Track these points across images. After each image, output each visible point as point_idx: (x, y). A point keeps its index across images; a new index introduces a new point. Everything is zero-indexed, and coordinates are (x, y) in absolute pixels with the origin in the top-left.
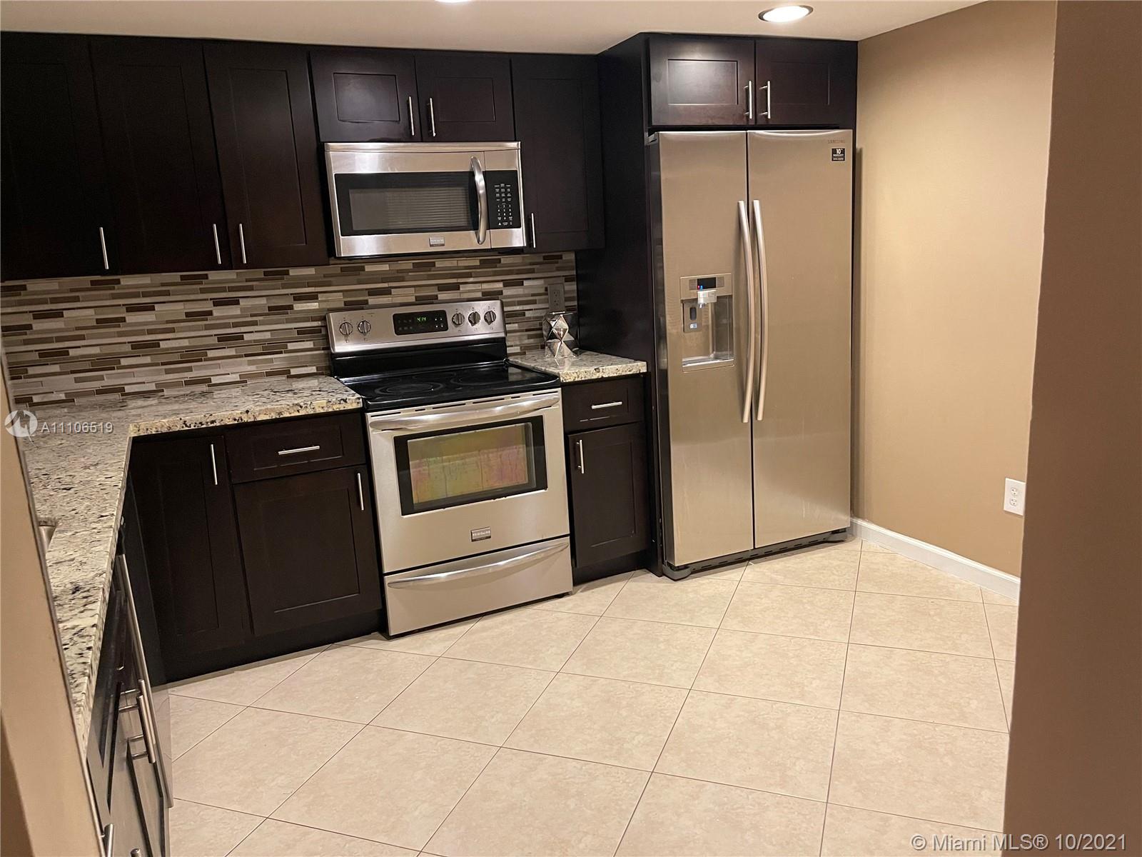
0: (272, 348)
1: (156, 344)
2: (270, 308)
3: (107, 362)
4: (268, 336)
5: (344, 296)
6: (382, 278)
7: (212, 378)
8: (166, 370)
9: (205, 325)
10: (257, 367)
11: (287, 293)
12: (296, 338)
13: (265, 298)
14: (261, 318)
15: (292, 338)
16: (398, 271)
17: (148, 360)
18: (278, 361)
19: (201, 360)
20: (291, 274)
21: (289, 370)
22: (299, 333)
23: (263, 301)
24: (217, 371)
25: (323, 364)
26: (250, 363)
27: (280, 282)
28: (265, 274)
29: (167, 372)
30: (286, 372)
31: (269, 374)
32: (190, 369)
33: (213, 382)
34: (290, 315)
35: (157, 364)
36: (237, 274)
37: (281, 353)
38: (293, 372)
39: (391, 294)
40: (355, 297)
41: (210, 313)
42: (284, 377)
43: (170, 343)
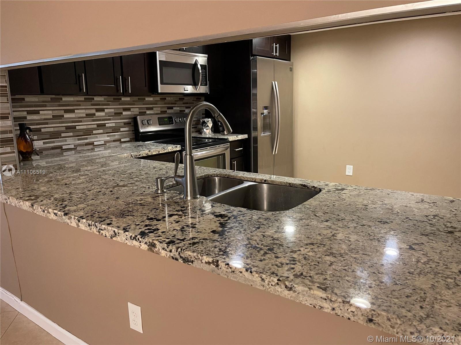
0: (115, 130)
1: (74, 127)
2: (115, 113)
3: (56, 135)
4: (114, 125)
5: (139, 110)
6: (151, 103)
7: (94, 142)
8: (78, 138)
9: (93, 119)
10: (110, 138)
11: (120, 107)
12: (123, 126)
13: (113, 109)
14: (112, 117)
15: (122, 126)
16: (156, 101)
17: (71, 134)
18: (117, 135)
19: (91, 135)
20: (122, 99)
21: (121, 139)
22: (124, 124)
23: (113, 110)
24: (96, 140)
25: (131, 137)
26: (108, 136)
27: (118, 103)
28: (114, 99)
29: (79, 140)
30: (119, 140)
31: (114, 141)
32: (86, 139)
33: (95, 144)
34: (122, 117)
35: (75, 136)
36: (104, 98)
37: (118, 132)
38: (122, 140)
39: (153, 109)
40: (143, 110)
41: (94, 114)
42: (118, 143)
43: (80, 127)
